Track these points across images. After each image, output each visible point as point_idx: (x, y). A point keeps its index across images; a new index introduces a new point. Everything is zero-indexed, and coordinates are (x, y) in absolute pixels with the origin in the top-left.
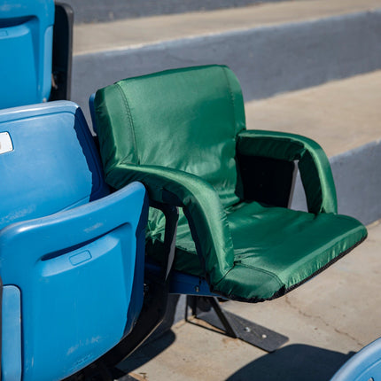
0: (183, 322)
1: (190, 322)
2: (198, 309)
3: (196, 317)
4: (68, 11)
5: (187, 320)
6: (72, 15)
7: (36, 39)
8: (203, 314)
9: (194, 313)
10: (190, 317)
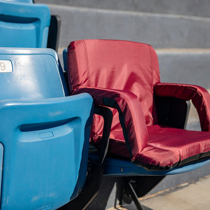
0: (113, 208)
1: (117, 209)
2: (123, 201)
3: (121, 207)
4: (58, 19)
5: (115, 207)
6: (60, 21)
7: (38, 33)
8: (126, 205)
9: (120, 204)
10: (118, 206)
